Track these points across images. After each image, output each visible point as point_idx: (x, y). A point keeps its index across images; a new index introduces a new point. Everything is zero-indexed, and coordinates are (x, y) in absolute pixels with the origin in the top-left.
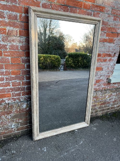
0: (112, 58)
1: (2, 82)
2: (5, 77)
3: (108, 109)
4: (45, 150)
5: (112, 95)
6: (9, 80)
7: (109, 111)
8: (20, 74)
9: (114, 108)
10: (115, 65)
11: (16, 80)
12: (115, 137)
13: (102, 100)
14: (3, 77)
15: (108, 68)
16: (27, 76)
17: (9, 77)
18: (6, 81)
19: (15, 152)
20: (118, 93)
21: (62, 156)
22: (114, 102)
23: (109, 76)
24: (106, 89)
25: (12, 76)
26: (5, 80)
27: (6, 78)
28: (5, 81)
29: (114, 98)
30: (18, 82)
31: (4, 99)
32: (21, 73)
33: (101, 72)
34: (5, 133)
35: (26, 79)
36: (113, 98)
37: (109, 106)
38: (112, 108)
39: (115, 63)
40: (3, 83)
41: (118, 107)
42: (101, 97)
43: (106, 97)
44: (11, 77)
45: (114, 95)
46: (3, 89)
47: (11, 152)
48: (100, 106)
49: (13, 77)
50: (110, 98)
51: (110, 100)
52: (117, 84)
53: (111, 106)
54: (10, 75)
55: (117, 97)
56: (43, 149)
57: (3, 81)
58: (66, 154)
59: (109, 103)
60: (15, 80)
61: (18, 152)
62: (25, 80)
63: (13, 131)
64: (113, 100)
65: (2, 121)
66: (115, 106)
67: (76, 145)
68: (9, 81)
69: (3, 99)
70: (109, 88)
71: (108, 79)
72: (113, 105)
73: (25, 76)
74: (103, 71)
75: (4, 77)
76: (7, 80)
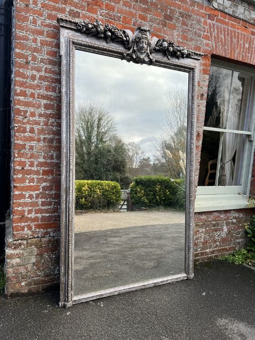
1: (50, 207)
3: (197, 255)
5: (198, 231)
9: (206, 254)
10: (196, 187)
14: (51, 200)
20: (207, 228)
22: (203, 243)
27: (54, 202)
28: (53, 205)
29: (203, 237)
31: (49, 230)
34: (44, 282)
36: (201, 237)
37: (196, 250)
38: (202, 254)
39: (197, 185)
40: (50, 209)
41: (213, 252)
45: (202, 232)
46: (49, 216)
50: (197, 236)
51: (197, 239)
52: (205, 215)
53: (201, 250)
55: (208, 236)
59: (196, 244)
63: (55, 278)
64: (202, 240)
66: (208, 250)
72: (203, 249)
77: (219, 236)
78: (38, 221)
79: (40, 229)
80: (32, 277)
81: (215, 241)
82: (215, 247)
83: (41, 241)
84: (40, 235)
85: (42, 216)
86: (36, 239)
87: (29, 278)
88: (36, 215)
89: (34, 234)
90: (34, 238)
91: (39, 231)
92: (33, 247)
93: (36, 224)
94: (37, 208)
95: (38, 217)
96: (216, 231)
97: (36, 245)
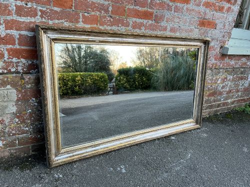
0: (233, 7)
1: (33, 20)
2: (39, 8)
3: (219, 106)
4: (124, 171)
5: (226, 78)
6: (47, 17)
7: (219, 111)
8: (71, 8)
9: (226, 104)
11: (63, 21)
12: (244, 146)
13: (211, 86)
14: (35, 7)
15: (224, 26)
16: (85, 14)
17: (47, 9)
18: (42, 18)
19: (61, 176)
20: (235, 76)
21: (160, 179)
22: (227, 93)
23: (224, 43)
24: (217, 67)
25: (56, 9)
26: (40, 16)
27: (41, 11)
28: (38, 17)
29: (229, 85)
30: (67, 25)
32: (73, 4)
33: (213, 32)
35: (82, 21)
36: (227, 85)
37: (220, 100)
38: (224, 104)
40: (34, 23)
41: (233, 103)
42: (210, 80)
43: (218, 82)
44: (51, 10)
45: (230, 79)
47: (53, 177)
48: (207, 98)
49: (56, 12)
50: (224, 84)
51: (223, 87)
52: (234, 60)
53: (223, 100)
54: (50, 5)
55: (234, 84)
56: (119, 169)
57: (35, 17)
58: (165, 175)
59: (221, 93)
60: (61, 21)
61: (67, 176)
62: (81, 23)
64: (228, 89)
65: (30, 110)
66: (229, 101)
67: (182, 161)
68: (48, 19)
69: (33, 62)
70: (221, 65)
71: (222, 47)
72: (226, 99)
73: (81, 15)
74: (215, 30)
75: (36, 9)
76: (44, 17)
77: (243, 85)
78: (14, 44)
79: (19, 58)
80: (14, 134)
81: (238, 91)
82: (236, 98)
83: (22, 78)
84: (20, 69)
85: (20, 35)
86: (14, 75)
87: (9, 136)
88: (9, 31)
89: (8, 66)
90: (10, 72)
91: (18, 62)
92: (9, 87)
93: (11, 49)
94: (9, 18)
95: (12, 35)
96: (242, 79)
97: (14, 85)
